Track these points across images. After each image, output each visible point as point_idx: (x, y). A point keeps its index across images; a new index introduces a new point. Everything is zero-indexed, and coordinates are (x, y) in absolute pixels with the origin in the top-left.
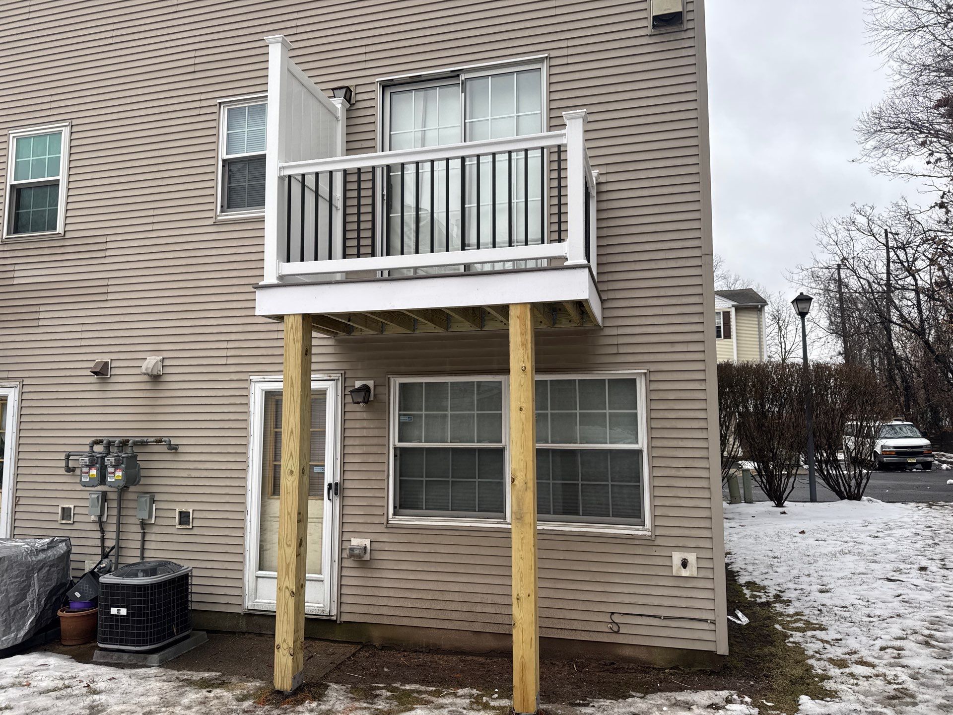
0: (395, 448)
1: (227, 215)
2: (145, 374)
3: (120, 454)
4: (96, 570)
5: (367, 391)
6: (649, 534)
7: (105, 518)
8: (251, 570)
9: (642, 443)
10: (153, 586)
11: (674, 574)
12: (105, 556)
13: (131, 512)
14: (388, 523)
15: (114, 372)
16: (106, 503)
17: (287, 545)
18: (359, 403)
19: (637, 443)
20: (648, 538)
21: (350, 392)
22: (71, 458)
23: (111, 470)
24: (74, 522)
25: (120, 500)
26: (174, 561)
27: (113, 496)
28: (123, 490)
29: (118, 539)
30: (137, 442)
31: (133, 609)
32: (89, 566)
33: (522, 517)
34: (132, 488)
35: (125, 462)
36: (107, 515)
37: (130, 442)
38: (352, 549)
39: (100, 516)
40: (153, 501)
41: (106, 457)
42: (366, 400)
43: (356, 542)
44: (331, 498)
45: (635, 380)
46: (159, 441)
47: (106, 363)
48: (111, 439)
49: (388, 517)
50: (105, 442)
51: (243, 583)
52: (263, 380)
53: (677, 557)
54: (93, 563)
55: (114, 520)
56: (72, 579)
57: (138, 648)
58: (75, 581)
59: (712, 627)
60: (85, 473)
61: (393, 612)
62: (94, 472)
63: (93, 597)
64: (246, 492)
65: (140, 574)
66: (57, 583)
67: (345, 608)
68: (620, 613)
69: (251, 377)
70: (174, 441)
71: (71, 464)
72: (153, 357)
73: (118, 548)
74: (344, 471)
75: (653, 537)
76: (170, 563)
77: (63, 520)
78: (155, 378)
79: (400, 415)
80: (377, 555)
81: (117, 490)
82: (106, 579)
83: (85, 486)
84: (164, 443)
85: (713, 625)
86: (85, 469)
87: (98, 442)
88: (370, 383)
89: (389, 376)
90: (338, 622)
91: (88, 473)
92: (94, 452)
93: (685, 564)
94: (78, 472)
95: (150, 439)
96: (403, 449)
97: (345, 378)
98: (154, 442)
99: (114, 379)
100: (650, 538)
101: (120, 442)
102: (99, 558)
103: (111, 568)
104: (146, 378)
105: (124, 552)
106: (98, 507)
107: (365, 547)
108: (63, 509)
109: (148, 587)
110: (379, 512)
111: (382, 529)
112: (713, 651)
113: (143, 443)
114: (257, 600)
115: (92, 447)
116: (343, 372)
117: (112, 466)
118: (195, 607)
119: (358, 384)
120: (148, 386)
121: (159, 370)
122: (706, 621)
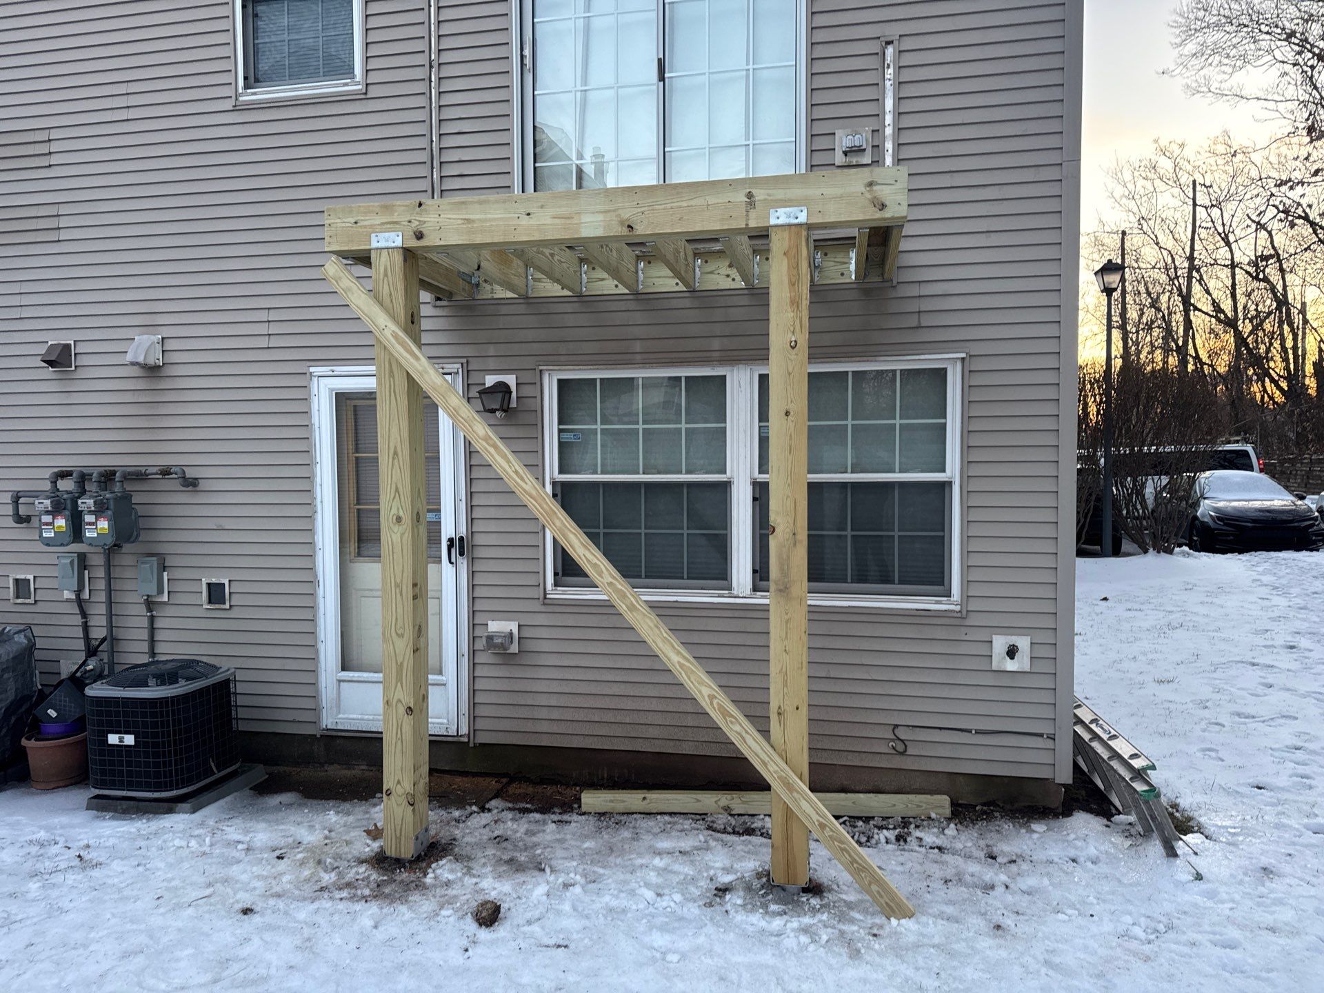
0: (554, 484)
1: (255, 94)
2: (133, 364)
3: (102, 493)
4: (78, 674)
5: (506, 392)
6: (958, 608)
7: (86, 595)
8: (329, 670)
9: (953, 469)
10: (175, 700)
11: (994, 668)
12: (91, 652)
13: (129, 585)
14: (545, 598)
15: (82, 361)
16: (86, 572)
17: (397, 634)
18: (493, 411)
19: (944, 471)
20: (955, 615)
21: (480, 392)
22: (21, 500)
23: (89, 518)
24: (36, 601)
25: (109, 566)
26: (204, 659)
27: (97, 560)
28: (112, 550)
29: (111, 627)
30: (129, 473)
31: (146, 735)
32: (67, 667)
33: (786, 588)
34: (127, 548)
35: (112, 506)
36: (90, 590)
37: (117, 474)
38: (490, 638)
39: (79, 592)
40: (163, 568)
41: (79, 498)
42: (505, 407)
43: (495, 626)
44: (453, 560)
45: (945, 370)
46: (166, 472)
47: (68, 346)
48: (86, 471)
49: (545, 589)
50: (74, 475)
51: (317, 691)
52: (331, 373)
53: (1000, 644)
54: (74, 664)
55: (102, 597)
56: (40, 687)
57: (157, 795)
58: (47, 691)
59: (1049, 744)
60: (47, 524)
61: (555, 728)
62: (61, 522)
63: (77, 716)
64: (315, 552)
65: (151, 682)
66: (16, 696)
67: (480, 724)
68: (908, 726)
69: (312, 369)
70: (190, 473)
71: (23, 511)
72: (145, 337)
73: (112, 639)
74: (472, 519)
75: (964, 613)
76: (198, 662)
77: (18, 597)
78: (152, 371)
79: (560, 431)
80: (532, 646)
81: (102, 551)
82: (96, 690)
83: (48, 545)
84: (174, 476)
85: (1052, 741)
86: (47, 518)
87: (64, 475)
88: (511, 380)
89: (541, 368)
90: (471, 745)
91: (52, 524)
92: (58, 490)
93: (1012, 652)
94: (35, 522)
95: (151, 470)
96: (564, 485)
97: (468, 371)
98: (157, 474)
99: (82, 373)
100: (959, 615)
101: (101, 475)
102: (82, 656)
103: (103, 671)
104: (135, 371)
105: (123, 646)
106: (73, 577)
107: (511, 634)
108: (17, 581)
109: (167, 702)
110: (531, 580)
111: (537, 606)
112: (1047, 779)
113: (139, 476)
114: (340, 716)
115: (54, 483)
116: (464, 361)
117: (90, 512)
118: (243, 727)
119: (490, 380)
120: (141, 385)
121: (156, 357)
122: (1041, 735)
